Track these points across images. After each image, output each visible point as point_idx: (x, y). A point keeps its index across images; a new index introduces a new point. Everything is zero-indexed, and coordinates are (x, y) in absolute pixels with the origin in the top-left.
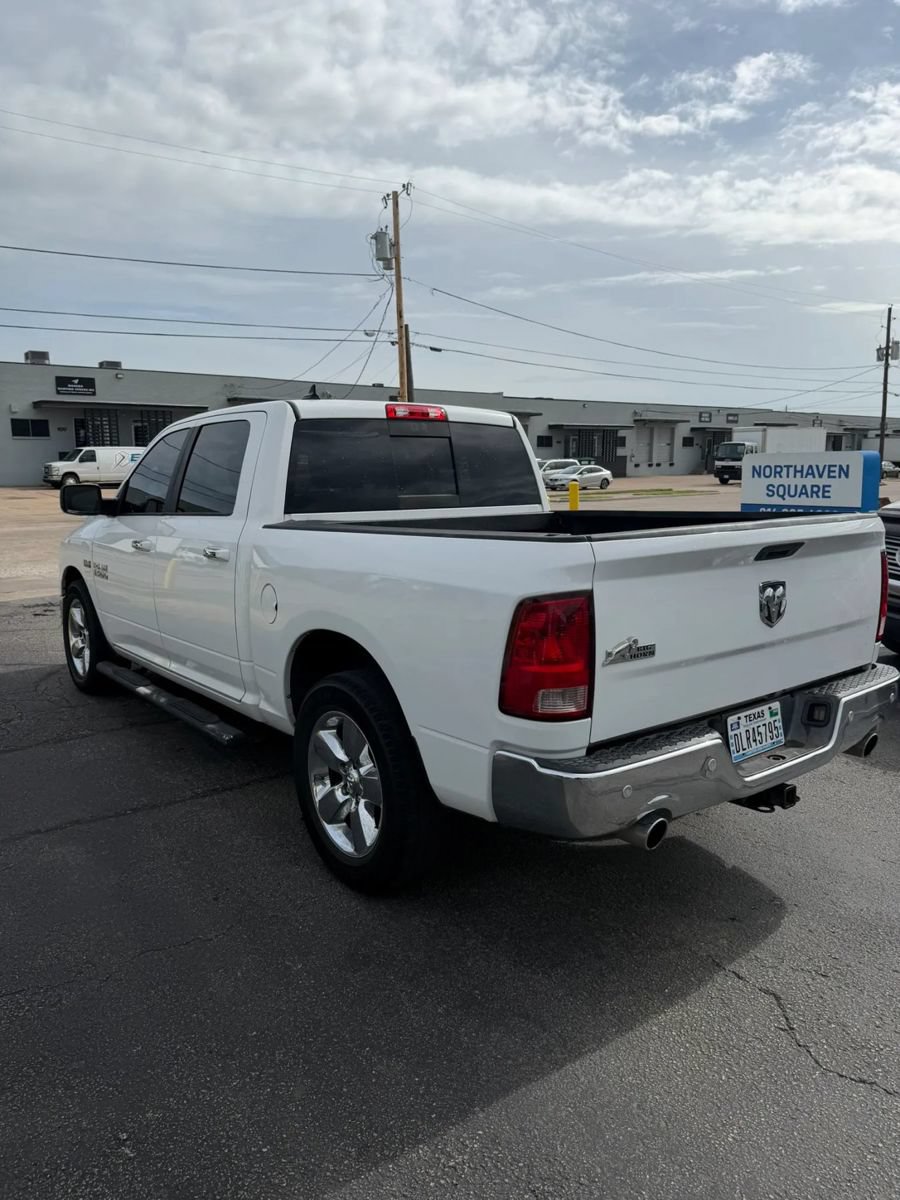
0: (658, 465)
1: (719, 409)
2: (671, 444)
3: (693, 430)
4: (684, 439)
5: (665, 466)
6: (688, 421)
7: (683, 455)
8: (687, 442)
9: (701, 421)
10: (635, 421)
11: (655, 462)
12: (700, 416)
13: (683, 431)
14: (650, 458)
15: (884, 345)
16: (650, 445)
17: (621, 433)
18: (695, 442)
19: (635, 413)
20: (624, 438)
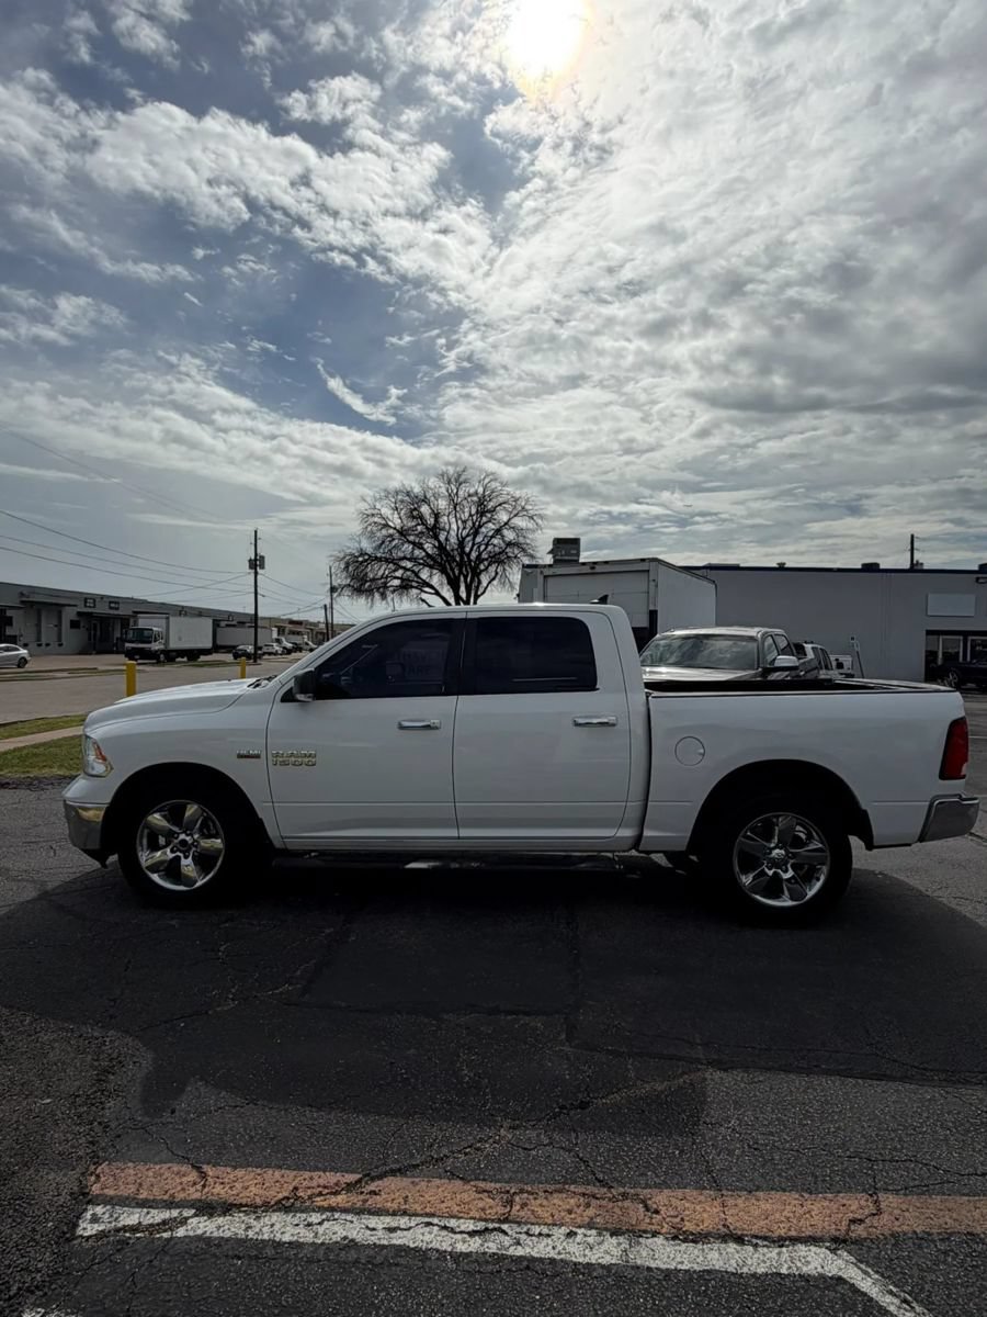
0: (48, 645)
1: (102, 597)
2: (59, 625)
3: (79, 614)
4: (72, 621)
5: (54, 645)
6: (75, 606)
7: (71, 637)
8: (74, 624)
9: (86, 606)
10: (22, 602)
11: (44, 641)
12: (86, 602)
13: (69, 614)
14: (39, 639)
15: (253, 558)
16: (38, 625)
17: (9, 613)
18: (82, 625)
19: (22, 594)
20: (11, 618)
